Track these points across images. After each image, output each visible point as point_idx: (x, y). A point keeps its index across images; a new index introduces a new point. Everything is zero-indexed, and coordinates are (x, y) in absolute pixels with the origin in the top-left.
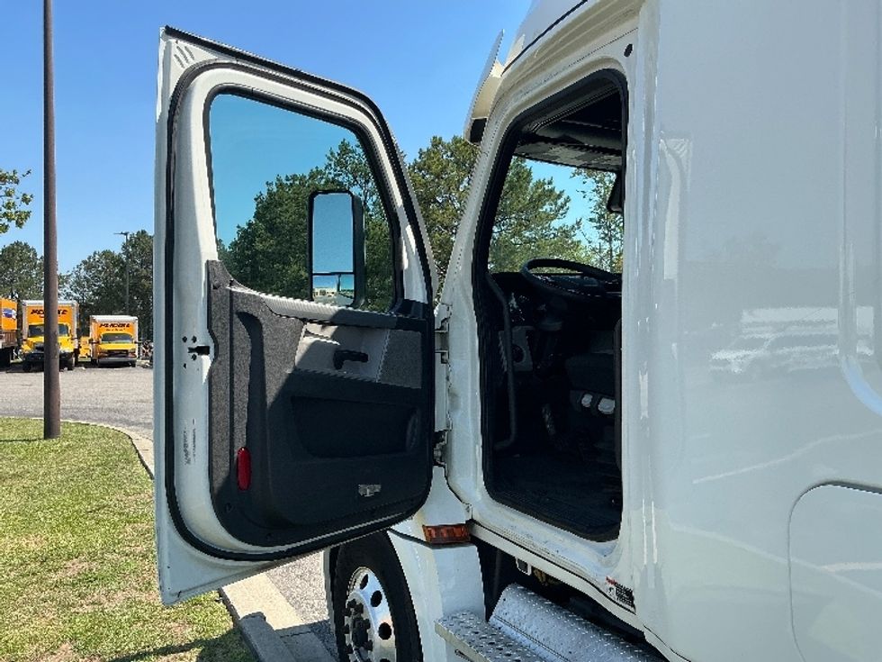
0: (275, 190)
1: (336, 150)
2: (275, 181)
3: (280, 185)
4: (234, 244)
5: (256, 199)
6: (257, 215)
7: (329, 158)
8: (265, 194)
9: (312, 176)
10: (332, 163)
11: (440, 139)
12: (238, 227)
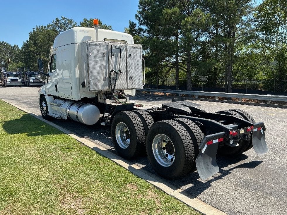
0: (36, 30)
1: (55, 20)
2: (35, 28)
3: (38, 29)
4: (23, 48)
5: (29, 33)
6: (30, 38)
7: (52, 23)
8: (32, 32)
9: (48, 27)
10: (54, 24)
11: (86, 19)
12: (24, 42)
